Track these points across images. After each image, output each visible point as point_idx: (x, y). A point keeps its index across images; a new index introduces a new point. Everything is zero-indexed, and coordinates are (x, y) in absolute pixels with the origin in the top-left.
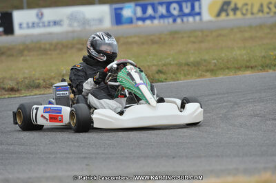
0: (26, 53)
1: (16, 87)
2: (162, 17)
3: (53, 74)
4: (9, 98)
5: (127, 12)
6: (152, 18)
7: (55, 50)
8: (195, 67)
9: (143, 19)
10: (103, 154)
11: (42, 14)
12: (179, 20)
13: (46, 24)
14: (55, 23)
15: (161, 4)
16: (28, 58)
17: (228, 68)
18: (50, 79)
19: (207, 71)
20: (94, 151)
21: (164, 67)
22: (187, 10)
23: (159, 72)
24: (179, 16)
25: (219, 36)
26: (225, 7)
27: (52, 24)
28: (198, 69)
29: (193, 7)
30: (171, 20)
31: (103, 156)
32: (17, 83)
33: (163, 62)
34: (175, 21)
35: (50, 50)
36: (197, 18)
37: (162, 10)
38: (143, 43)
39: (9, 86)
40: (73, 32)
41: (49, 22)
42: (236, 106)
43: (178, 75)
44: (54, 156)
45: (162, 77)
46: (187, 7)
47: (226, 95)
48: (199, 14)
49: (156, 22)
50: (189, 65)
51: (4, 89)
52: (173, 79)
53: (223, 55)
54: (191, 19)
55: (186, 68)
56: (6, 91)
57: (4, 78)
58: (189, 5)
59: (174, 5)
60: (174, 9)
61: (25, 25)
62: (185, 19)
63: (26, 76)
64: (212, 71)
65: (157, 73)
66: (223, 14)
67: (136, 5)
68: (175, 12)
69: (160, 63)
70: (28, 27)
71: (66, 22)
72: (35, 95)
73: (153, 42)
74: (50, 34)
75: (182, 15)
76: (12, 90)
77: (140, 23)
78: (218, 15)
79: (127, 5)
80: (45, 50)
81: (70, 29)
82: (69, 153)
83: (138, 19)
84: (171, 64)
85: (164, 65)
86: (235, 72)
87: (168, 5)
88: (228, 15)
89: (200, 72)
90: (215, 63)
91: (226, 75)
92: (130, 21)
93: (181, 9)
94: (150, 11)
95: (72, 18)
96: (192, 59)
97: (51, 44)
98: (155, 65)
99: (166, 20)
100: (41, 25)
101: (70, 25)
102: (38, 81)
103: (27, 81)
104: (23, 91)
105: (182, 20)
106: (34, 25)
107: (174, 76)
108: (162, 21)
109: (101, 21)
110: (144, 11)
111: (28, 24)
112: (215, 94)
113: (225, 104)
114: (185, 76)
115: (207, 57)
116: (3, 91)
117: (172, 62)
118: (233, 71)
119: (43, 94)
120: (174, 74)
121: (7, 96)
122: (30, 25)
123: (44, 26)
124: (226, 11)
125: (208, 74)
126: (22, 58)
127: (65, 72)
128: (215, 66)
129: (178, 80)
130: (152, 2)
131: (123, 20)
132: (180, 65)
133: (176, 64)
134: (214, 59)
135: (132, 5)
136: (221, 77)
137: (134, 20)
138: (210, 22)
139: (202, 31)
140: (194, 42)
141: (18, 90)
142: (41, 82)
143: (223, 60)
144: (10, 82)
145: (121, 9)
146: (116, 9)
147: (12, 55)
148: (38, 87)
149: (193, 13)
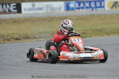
0: (26, 22)
1: (19, 38)
2: (87, 8)
3: (36, 32)
4: (15, 42)
5: (72, 5)
6: (82, 8)
7: (38, 21)
8: (100, 32)
9: (79, 9)
10: (54, 72)
11: (34, 5)
12: (94, 9)
13: (36, 9)
14: (40, 9)
15: (87, 2)
16: (26, 24)
17: (115, 32)
18: (34, 35)
19: (105, 33)
20: (51, 70)
21: (86, 31)
22: (98, 5)
23: (84, 33)
24: (95, 8)
25: (112, 17)
26: (115, 4)
27: (38, 9)
28: (101, 32)
29: (101, 4)
30: (91, 9)
31: (54, 73)
32: (20, 36)
33: (86, 29)
34: (93, 10)
35: (36, 21)
36: (103, 9)
37: (87, 5)
38: (78, 19)
39: (16, 37)
40: (47, 13)
41: (37, 8)
42: (117, 51)
43: (92, 35)
44: (31, 72)
45: (85, 35)
46: (98, 4)
47: (113, 45)
48: (104, 7)
49: (84, 10)
50: (97, 30)
51: (13, 38)
52: (90, 37)
53: (113, 26)
54: (100, 9)
55: (96, 32)
56: (14, 39)
57: (14, 33)
58: (99, 3)
59: (93, 3)
60: (93, 4)
61: (26, 9)
62: (97, 9)
63: (24, 33)
64: (108, 34)
65: (83, 33)
66: (114, 8)
67: (76, 2)
68: (93, 6)
69: (84, 29)
70: (28, 10)
71: (45, 9)
72: (27, 42)
73: (82, 19)
74: (37, 13)
75: (96, 7)
76: (17, 39)
77: (77, 10)
78: (112, 8)
79: (72, 2)
80: (34, 21)
81: (46, 12)
82: (38, 71)
83: (77, 8)
84: (89, 30)
85: (86, 30)
86: (118, 35)
87: (90, 2)
88: (116, 8)
89: (102, 34)
90: (109, 30)
91: (114, 36)
92: (73, 9)
93: (96, 5)
94: (82, 5)
95: (47, 7)
96: (99, 28)
97: (37, 18)
98: (82, 30)
99: (89, 9)
100: (34, 9)
101: (47, 10)
102: (29, 35)
103: (24, 35)
104: (22, 40)
105: (96, 10)
106: (30, 9)
107: (90, 35)
108: (87, 9)
109: (60, 8)
110: (79, 5)
111: (28, 9)
112: (108, 45)
113: (112, 49)
114: (95, 35)
115: (105, 27)
116: (13, 39)
117: (90, 29)
118: (117, 34)
119: (31, 41)
120: (90, 34)
121: (14, 42)
122: (29, 9)
123: (35, 10)
124: (116, 6)
125: (106, 35)
126: (24, 24)
127: (41, 32)
128: (109, 31)
129: (92, 37)
130: (83, 1)
131: (70, 8)
132: (93, 30)
133: (92, 30)
134: (109, 28)
135: (74, 2)
136: (111, 36)
137: (75, 9)
138: (108, 11)
139: (104, 15)
140: (100, 20)
141: (19, 39)
142: (30, 36)
143: (113, 29)
144: (16, 35)
145: (69, 4)
146: (67, 4)
147: (19, 23)
148: (29, 38)
149: (101, 7)
